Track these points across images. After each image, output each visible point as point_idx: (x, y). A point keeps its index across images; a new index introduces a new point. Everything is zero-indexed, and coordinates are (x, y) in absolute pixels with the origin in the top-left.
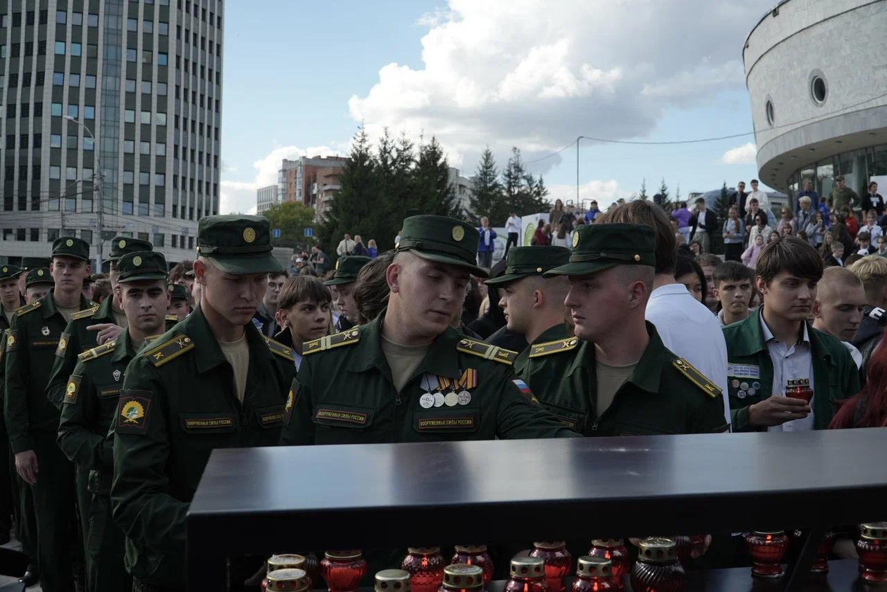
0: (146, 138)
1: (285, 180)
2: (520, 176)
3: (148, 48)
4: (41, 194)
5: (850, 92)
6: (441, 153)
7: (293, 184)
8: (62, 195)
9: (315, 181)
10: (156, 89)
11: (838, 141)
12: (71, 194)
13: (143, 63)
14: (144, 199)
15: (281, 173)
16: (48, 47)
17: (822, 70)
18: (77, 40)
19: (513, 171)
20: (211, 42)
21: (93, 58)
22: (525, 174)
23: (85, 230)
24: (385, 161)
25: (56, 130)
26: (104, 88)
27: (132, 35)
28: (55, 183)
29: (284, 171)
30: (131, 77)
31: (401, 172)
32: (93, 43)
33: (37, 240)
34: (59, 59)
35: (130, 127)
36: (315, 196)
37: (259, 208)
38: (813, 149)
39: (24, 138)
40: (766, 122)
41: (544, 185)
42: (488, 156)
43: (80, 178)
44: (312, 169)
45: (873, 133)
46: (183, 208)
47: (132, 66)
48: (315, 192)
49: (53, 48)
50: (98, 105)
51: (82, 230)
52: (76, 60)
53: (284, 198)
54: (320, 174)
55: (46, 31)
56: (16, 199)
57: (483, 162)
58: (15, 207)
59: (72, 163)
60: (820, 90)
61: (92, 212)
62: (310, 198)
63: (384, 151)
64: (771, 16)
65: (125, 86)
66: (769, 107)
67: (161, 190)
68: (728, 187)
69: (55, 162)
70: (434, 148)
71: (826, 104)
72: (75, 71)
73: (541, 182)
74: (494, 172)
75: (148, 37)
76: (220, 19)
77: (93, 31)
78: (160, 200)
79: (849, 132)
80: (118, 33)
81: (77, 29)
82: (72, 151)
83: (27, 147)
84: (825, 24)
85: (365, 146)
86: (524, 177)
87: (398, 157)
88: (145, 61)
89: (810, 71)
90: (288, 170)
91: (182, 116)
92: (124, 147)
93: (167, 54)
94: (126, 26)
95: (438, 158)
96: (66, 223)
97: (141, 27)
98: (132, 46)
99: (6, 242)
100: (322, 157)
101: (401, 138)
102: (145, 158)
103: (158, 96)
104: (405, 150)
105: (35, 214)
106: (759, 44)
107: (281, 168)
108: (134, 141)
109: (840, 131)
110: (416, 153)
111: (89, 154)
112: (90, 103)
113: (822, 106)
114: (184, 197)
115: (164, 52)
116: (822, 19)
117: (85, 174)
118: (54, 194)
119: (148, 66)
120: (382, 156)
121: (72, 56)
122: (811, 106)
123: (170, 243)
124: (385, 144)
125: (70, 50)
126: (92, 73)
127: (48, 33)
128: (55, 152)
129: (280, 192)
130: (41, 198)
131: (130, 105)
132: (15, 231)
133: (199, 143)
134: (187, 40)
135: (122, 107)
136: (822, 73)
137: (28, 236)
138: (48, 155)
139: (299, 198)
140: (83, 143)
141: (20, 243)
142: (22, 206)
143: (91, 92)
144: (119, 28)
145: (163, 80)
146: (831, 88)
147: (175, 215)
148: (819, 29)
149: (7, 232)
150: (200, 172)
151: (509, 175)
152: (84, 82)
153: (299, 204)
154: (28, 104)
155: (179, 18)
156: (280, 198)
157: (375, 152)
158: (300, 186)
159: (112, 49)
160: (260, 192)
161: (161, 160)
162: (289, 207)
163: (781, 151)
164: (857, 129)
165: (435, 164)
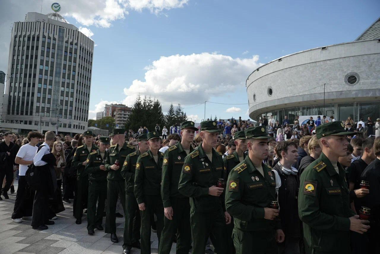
0: (67, 96)
1: (106, 110)
2: (180, 112)
3: (69, 70)
4: (33, 110)
5: (280, 93)
6: (160, 104)
7: (108, 112)
8: (40, 111)
9: (115, 111)
10: (71, 81)
11: (275, 106)
12: (43, 111)
13: (68, 74)
14: (66, 114)
15: (105, 108)
16: (37, 66)
17: (272, 86)
18: (47, 65)
19: (178, 110)
20: (88, 69)
21: (52, 71)
22: (182, 112)
23: (47, 122)
24: (145, 106)
25: (39, 91)
26: (55, 80)
27: (65, 66)
28: (38, 108)
29: (106, 108)
30: (64, 77)
31: (149, 109)
32: (52, 67)
33: (31, 124)
34: (41, 71)
35: (62, 92)
36: (115, 115)
37: (97, 118)
38: (267, 108)
39: (28, 93)
40: (253, 100)
41: (186, 115)
42: (172, 106)
43: (46, 107)
44: (114, 108)
45: (286, 104)
46: (77, 117)
47: (64, 74)
48: (115, 114)
49: (39, 67)
50: (53, 85)
51: (46, 122)
52: (46, 71)
53: (105, 115)
54: (117, 109)
55: (37, 61)
56: (25, 112)
57: (170, 107)
58: (24, 114)
59: (44, 102)
60: (270, 92)
61: (49, 117)
62: (113, 116)
63: (145, 103)
64: (256, 71)
65: (61, 80)
66: (254, 96)
67: (71, 111)
68: (233, 118)
69: (38, 101)
70: (158, 103)
71: (272, 96)
72: (46, 74)
73: (185, 114)
74: (173, 110)
75: (70, 66)
76: (91, 63)
77: (52, 63)
78: (71, 114)
79: (279, 104)
80: (61, 64)
81: (47, 62)
82: (44, 98)
83: (29, 96)
84: (273, 74)
85: (140, 101)
86: (181, 112)
87: (148, 105)
88: (68, 73)
89: (268, 87)
90: (107, 107)
91: (79, 90)
92: (60, 98)
93: (75, 72)
94: (63, 62)
95: (159, 105)
96: (42, 120)
97: (68, 63)
98: (65, 68)
99: (21, 124)
100: (117, 104)
101: (149, 99)
102: (67, 102)
103: (72, 83)
104: (150, 103)
105: (31, 116)
106: (252, 79)
107: (105, 107)
108: (64, 96)
109: (276, 104)
110: (153, 103)
111: (49, 100)
112: (51, 84)
113: (271, 96)
114: (78, 113)
115: (74, 71)
116: (272, 72)
117: (47, 105)
118: (38, 111)
119: (69, 75)
120: (144, 104)
121: (45, 70)
122: (268, 96)
123: (73, 127)
124: (145, 101)
125: (45, 68)
126: (51, 75)
127: (38, 62)
128: (39, 98)
129: (104, 114)
130: (33, 112)
131: (63, 86)
132: (24, 122)
133: (83, 98)
134: (81, 68)
135: (61, 86)
136: (271, 87)
137: (28, 123)
138: (36, 99)
139: (110, 116)
140: (48, 96)
141: (26, 125)
142: (27, 114)
143: (51, 81)
144: (61, 63)
145: (74, 79)
146: (274, 91)
147: (75, 119)
148: (272, 75)
149: (21, 121)
150: (83, 107)
151: (177, 112)
152: (49, 78)
153: (110, 117)
154: (30, 83)
155: (80, 62)
156: (104, 115)
157: (142, 103)
158: (110, 112)
159: (58, 69)
160: (97, 114)
161: (72, 103)
162: (108, 118)
163: (258, 109)
164: (281, 103)
165: (158, 107)
